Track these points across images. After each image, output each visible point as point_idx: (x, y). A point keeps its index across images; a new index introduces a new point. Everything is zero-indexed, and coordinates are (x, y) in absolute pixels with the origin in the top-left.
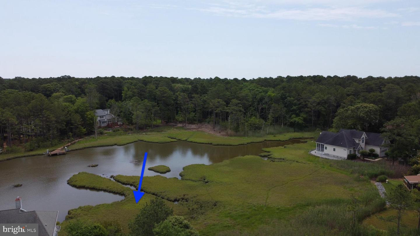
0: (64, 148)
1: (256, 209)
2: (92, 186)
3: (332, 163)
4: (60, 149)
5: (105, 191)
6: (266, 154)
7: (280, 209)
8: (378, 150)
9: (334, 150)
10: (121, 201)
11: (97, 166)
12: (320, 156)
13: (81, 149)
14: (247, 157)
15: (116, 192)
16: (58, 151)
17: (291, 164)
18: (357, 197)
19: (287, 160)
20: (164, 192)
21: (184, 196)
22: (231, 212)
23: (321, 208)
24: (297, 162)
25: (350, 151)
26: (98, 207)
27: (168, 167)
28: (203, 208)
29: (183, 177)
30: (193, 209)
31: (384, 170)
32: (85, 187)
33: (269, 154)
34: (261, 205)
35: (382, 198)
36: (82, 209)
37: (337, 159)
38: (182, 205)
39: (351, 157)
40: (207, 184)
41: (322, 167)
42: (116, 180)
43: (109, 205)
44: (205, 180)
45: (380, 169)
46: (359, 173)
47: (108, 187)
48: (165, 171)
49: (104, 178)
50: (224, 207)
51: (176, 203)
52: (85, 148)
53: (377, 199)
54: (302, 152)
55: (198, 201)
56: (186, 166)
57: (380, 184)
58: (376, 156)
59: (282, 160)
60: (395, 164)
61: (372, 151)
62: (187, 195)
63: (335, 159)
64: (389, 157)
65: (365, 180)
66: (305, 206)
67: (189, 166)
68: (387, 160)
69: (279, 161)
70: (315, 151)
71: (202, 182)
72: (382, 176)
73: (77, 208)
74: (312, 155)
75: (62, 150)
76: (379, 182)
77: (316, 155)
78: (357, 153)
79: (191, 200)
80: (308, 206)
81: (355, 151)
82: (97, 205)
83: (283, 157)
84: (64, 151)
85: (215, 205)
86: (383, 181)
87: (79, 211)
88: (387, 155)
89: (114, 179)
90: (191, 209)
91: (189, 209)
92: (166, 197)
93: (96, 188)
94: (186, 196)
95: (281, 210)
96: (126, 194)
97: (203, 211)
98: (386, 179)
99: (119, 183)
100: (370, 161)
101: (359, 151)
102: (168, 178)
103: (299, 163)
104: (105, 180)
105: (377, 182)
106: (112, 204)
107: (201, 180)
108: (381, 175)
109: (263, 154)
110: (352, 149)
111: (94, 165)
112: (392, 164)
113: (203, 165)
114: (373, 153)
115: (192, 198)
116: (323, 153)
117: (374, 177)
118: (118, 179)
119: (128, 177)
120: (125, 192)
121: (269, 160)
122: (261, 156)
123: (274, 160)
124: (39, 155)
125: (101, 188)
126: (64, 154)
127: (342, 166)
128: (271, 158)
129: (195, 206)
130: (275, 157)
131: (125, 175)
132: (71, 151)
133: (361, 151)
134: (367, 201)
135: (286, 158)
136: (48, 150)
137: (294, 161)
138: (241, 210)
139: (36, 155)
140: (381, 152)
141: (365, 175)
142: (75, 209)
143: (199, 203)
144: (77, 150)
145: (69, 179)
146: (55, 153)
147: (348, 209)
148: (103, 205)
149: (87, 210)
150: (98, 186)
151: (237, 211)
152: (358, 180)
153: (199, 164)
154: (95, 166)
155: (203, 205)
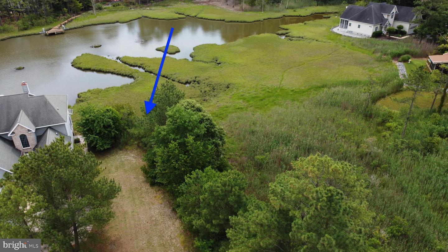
0: (61, 26)
1: (270, 91)
2: (98, 68)
3: (354, 42)
4: (57, 27)
5: (112, 73)
6: (284, 32)
7: (294, 91)
8: (406, 27)
9: (359, 26)
10: (130, 84)
11: (100, 46)
12: (343, 34)
13: (80, 27)
14: (262, 35)
15: (124, 74)
16: (55, 29)
17: (310, 43)
18: (374, 79)
19: (306, 39)
20: (175, 74)
21: (196, 78)
22: (244, 94)
23: (336, 89)
24: (317, 41)
25: (376, 28)
26: (107, 90)
27: (178, 48)
28: (215, 90)
29: (193, 58)
30: (205, 92)
31: (408, 49)
32: (91, 69)
33: (287, 31)
34: (276, 87)
35: (400, 79)
36: (92, 92)
37: (360, 37)
38: (194, 87)
39: (377, 35)
40: (219, 65)
41: (343, 46)
42: (122, 62)
43: (118, 88)
44: (217, 61)
45: (405, 48)
46: (382, 52)
47: (115, 69)
48: (174, 51)
49: (110, 60)
50: (237, 89)
51: (188, 85)
52: (84, 26)
53: (396, 80)
54: (324, 29)
55: (210, 83)
56: (197, 46)
57: (402, 64)
58: (404, 33)
59: (301, 39)
60: (422, 42)
61: (400, 27)
62: (199, 77)
63: (358, 37)
64: (417, 35)
65: (387, 61)
66: (320, 87)
67: (200, 46)
68: (414, 38)
69: (297, 40)
70: (338, 28)
71: (214, 63)
72: (405, 56)
73: (86, 91)
74: (334, 33)
75: (59, 28)
76: (401, 62)
77: (338, 32)
78: (383, 30)
79: (203, 82)
80: (323, 87)
81: (381, 28)
82: (106, 88)
83: (301, 35)
84: (61, 30)
85: (228, 87)
86: (405, 61)
87: (89, 94)
88: (415, 32)
89: (121, 61)
90: (203, 91)
91: (201, 91)
92: (176, 80)
93: (103, 70)
94: (197, 78)
95: (296, 92)
96: (135, 77)
97: (215, 93)
98: (409, 59)
99: (126, 65)
100: (395, 39)
101: (386, 27)
102: (178, 59)
103: (319, 42)
104: (111, 61)
105: (399, 61)
106: (122, 87)
107: (213, 61)
108: (404, 54)
109: (280, 32)
110: (379, 26)
111: (97, 45)
112: (419, 42)
113: (215, 44)
114: (402, 30)
115: (204, 80)
116: (346, 30)
117: (397, 56)
118: (125, 60)
119: (135, 58)
120: (133, 75)
121: (287, 39)
122: (278, 34)
123: (292, 39)
124: (35, 34)
125: (107, 71)
126: (62, 33)
127: (364, 45)
128: (289, 36)
129: (207, 89)
130: (294, 36)
131: (131, 56)
132: (69, 29)
133: (388, 27)
134: (385, 82)
135: (305, 36)
136: (43, 29)
137: (313, 40)
138: (254, 92)
139: (32, 35)
140: (410, 28)
141: (388, 55)
142: (84, 92)
143: (211, 86)
144: (75, 28)
145: (72, 61)
146: (52, 32)
147: (363, 90)
148: (112, 88)
149: (97, 93)
150: (104, 68)
151: (250, 93)
152: (379, 60)
153: (210, 44)
154: (98, 47)
155: (216, 88)
